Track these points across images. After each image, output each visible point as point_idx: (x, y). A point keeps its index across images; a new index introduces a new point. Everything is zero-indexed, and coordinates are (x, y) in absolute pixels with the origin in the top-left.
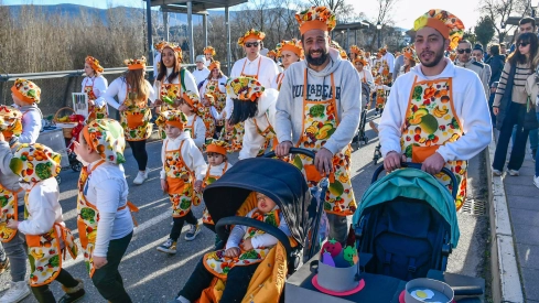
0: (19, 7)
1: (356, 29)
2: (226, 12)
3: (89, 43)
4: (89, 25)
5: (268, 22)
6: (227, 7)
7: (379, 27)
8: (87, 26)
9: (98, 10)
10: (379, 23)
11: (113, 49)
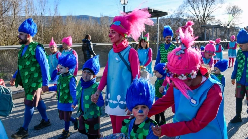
0: (66, 16)
1: (217, 28)
2: (157, 19)
3: (92, 32)
4: (92, 24)
5: (173, 24)
6: (158, 17)
7: (228, 27)
8: (91, 24)
9: (97, 18)
10: (228, 25)
11: (102, 35)
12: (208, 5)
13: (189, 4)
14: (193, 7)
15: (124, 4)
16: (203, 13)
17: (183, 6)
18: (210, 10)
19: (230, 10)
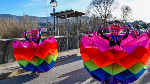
6: (77, 17)
7: (124, 22)
12: (108, 6)
13: (94, 6)
14: (97, 8)
15: (54, 7)
16: (105, 13)
17: (90, 8)
18: (110, 10)
19: (124, 10)
